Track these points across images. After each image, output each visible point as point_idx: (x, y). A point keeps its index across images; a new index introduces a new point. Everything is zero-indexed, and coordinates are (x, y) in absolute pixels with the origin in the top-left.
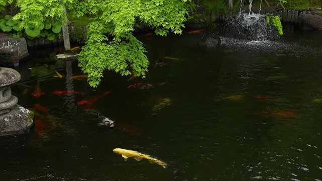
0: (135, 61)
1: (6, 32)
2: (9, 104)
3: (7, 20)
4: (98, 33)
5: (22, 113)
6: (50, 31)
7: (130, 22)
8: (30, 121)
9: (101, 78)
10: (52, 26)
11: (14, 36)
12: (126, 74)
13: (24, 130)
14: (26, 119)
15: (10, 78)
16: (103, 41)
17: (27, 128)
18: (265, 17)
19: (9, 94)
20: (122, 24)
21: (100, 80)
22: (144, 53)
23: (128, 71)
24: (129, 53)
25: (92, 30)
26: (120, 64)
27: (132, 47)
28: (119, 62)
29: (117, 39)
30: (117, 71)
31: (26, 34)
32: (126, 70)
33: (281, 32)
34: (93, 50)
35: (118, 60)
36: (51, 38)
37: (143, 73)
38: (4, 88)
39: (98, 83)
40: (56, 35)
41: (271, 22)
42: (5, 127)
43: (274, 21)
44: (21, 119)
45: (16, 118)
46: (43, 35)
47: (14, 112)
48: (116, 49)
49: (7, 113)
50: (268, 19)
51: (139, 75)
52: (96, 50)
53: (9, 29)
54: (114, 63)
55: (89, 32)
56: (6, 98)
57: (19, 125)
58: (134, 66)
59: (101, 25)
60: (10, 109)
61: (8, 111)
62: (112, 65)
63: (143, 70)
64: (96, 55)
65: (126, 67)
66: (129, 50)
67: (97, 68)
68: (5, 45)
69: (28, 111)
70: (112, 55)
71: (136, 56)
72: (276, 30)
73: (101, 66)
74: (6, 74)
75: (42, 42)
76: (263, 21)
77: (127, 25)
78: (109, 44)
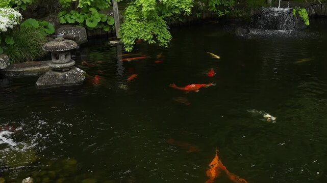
0: (159, 34)
1: (71, 24)
2: (69, 64)
3: (72, 14)
4: (132, 14)
5: (78, 72)
6: (106, 23)
7: (152, 4)
8: (83, 78)
9: (133, 45)
10: (107, 20)
11: (77, 26)
12: (152, 42)
13: (78, 83)
14: (80, 76)
15: (70, 45)
16: (136, 19)
17: (81, 81)
18: (292, 10)
19: (69, 57)
20: (146, 5)
21: (132, 47)
22: (168, 29)
23: (153, 41)
24: (155, 28)
25: (128, 11)
26: (147, 35)
27: (157, 24)
28: (146, 33)
29: (145, 17)
30: (145, 40)
31: (86, 26)
32: (152, 40)
33: (308, 23)
34: (128, 25)
35: (146, 32)
36: (107, 30)
37: (166, 44)
38: (66, 53)
39: (131, 49)
40: (111, 26)
41: (297, 14)
42: (66, 80)
43: (300, 13)
44: (77, 75)
45: (74, 74)
46: (100, 27)
47: (72, 70)
48: (145, 24)
49: (67, 71)
50: (294, 11)
51: (162, 45)
52: (130, 25)
53: (73, 22)
54: (143, 35)
55: (126, 13)
56: (67, 60)
57: (75, 79)
58: (159, 38)
59: (135, 8)
60: (70, 68)
61: (68, 69)
62: (141, 36)
63: (166, 41)
64: (130, 29)
65: (152, 37)
66: (155, 26)
67: (131, 37)
68: (70, 33)
69: (82, 71)
70: (142, 29)
71: (161, 30)
72: (302, 21)
73: (134, 36)
74: (68, 43)
75: (99, 33)
76: (290, 13)
77: (150, 6)
78: (140, 21)
